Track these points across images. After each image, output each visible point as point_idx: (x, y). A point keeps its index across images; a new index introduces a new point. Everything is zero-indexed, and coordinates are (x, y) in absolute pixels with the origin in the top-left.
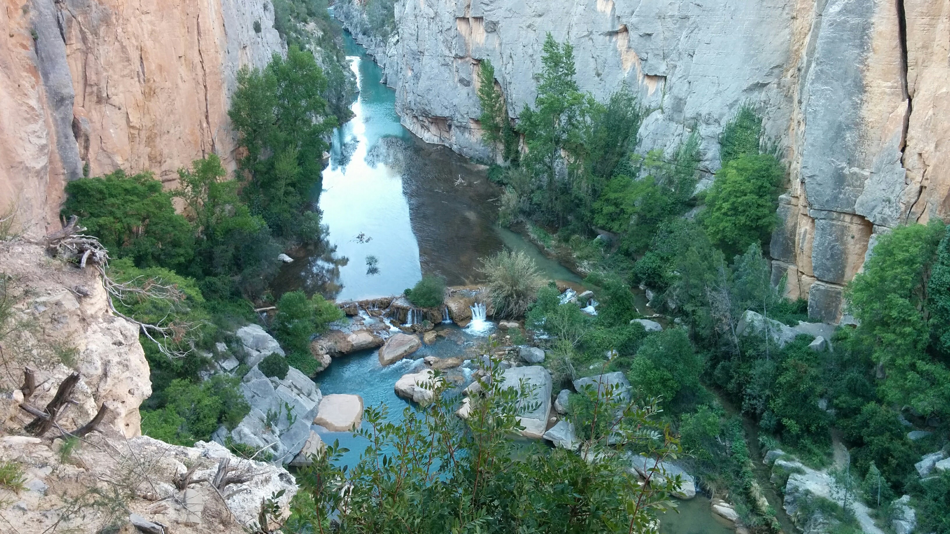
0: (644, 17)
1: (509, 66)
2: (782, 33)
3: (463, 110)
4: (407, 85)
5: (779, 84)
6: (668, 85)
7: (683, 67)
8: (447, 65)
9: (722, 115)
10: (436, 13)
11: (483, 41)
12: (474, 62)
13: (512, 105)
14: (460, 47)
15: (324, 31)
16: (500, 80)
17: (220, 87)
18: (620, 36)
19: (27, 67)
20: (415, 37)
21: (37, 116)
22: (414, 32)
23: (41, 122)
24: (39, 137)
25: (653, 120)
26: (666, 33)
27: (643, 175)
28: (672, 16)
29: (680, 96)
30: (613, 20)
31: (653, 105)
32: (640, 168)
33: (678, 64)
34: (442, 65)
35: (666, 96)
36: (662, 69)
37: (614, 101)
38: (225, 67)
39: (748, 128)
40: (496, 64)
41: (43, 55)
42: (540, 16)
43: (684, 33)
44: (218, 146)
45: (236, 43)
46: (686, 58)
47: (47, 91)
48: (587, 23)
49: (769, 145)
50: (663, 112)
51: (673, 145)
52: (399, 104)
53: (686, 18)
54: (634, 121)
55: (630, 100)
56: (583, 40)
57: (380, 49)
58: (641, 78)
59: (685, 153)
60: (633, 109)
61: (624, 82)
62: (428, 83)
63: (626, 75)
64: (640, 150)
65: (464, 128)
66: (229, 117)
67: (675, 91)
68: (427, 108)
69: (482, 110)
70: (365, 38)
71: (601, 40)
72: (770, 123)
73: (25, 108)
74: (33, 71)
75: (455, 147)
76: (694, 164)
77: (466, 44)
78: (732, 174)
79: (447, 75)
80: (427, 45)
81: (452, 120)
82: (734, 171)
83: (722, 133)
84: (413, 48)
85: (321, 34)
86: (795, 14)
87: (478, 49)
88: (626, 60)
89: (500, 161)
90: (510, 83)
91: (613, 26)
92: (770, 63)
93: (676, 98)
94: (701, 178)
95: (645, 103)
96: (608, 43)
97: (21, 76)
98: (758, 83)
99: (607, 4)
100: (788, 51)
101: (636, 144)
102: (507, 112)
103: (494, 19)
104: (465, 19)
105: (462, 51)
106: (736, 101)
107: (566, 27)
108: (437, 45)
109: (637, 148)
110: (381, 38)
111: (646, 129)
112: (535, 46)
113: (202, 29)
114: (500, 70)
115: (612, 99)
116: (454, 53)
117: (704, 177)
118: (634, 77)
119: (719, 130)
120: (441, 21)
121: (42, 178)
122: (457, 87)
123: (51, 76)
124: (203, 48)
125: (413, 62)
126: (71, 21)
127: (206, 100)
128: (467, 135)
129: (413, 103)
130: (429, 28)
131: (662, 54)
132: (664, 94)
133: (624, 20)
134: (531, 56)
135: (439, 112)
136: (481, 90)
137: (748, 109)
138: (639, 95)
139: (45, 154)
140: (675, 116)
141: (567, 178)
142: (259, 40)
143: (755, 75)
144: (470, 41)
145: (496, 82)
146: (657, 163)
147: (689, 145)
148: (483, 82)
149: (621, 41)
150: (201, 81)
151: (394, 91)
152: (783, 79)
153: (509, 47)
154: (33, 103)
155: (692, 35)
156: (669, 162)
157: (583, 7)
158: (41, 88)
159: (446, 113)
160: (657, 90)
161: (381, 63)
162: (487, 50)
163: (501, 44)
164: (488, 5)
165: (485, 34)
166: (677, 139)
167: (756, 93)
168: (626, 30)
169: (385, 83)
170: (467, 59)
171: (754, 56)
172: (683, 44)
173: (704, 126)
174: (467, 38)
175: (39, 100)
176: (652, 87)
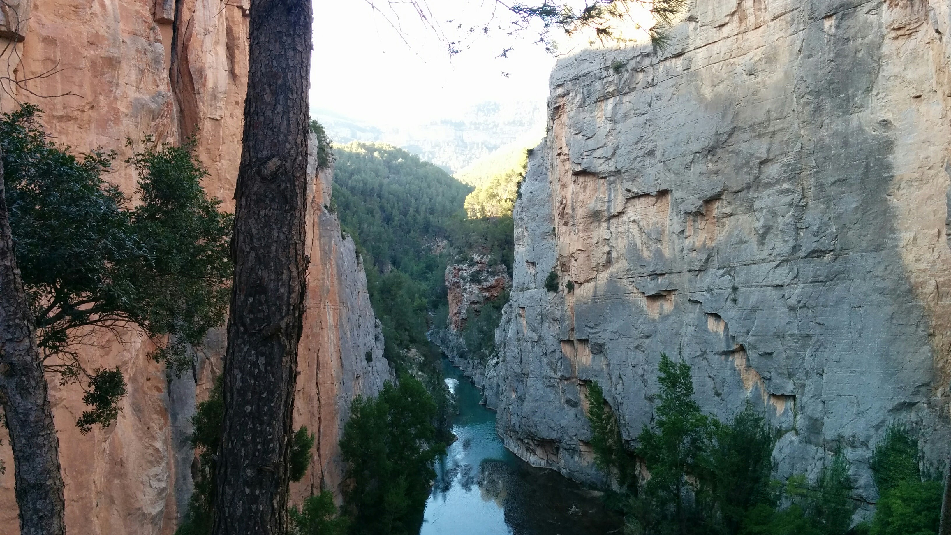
0: (762, 336)
1: (619, 387)
2: (922, 350)
3: (572, 432)
4: (511, 407)
5: (929, 403)
6: (798, 405)
7: (813, 386)
8: (552, 386)
9: (869, 437)
10: (540, 337)
11: (589, 362)
12: (581, 383)
13: (625, 426)
14: (566, 368)
15: (424, 356)
16: (610, 400)
17: (333, 418)
18: (736, 355)
19: (159, 409)
20: (518, 360)
21: (161, 458)
22: (517, 355)
23: (163, 464)
24: (159, 480)
25: (787, 442)
26: (788, 352)
27: (785, 504)
28: (792, 335)
29: (816, 416)
30: (727, 340)
31: (785, 425)
32: (780, 495)
33: (807, 383)
34: (548, 386)
35: (798, 417)
36: (789, 388)
37: (740, 421)
38: (339, 398)
39: (902, 452)
40: (604, 385)
41: (175, 397)
42: (648, 337)
43: (809, 352)
44: (327, 480)
45: (350, 374)
46: (816, 377)
47: (173, 433)
48: (700, 343)
49: (932, 470)
50: (797, 434)
51: (815, 470)
52: (501, 424)
53: (807, 336)
54: (764, 444)
55: (757, 420)
56: (697, 360)
57: (478, 371)
58: (766, 397)
59: (832, 478)
60: (762, 430)
61: (748, 402)
62: (533, 404)
63: (749, 394)
64: (776, 476)
65: (572, 451)
66: (339, 448)
67: (809, 411)
68: (533, 430)
69: (593, 432)
70: (462, 361)
71: (716, 359)
72: (928, 446)
73: (150, 451)
74: (163, 412)
75: (564, 471)
76: (845, 492)
77: (572, 366)
78: (897, 505)
79: (552, 396)
80: (532, 367)
81: (560, 442)
82: (899, 501)
83: (873, 457)
84: (517, 371)
85: (422, 359)
86: (931, 331)
87: (585, 370)
88: (747, 379)
89: (615, 486)
90: (622, 404)
91: (728, 346)
92: (915, 382)
93: (811, 418)
94: (856, 508)
95: (775, 423)
96: (724, 362)
97: (152, 419)
98: (904, 403)
99: (718, 324)
100: (932, 369)
101: (772, 468)
102: (619, 434)
103: (600, 341)
104: (569, 342)
105: (568, 372)
106: (883, 422)
107: (676, 348)
108: (541, 367)
109: (773, 473)
110: (479, 360)
111: (780, 452)
112: (646, 367)
113: (321, 362)
114: (610, 391)
115: (736, 420)
116: (559, 374)
117: (859, 506)
118: (757, 397)
119: (868, 454)
120: (545, 344)
121: (156, 524)
122: (564, 408)
123: (179, 417)
124: (321, 381)
125: (516, 384)
126: (205, 363)
127: (319, 431)
128: (577, 458)
129: (517, 425)
130: (532, 351)
131: (786, 373)
132: (796, 415)
133: (740, 340)
134: (642, 376)
135: (546, 434)
136: (591, 412)
137: (899, 430)
138: (767, 415)
139: (164, 498)
140: (813, 439)
141: (694, 506)
142: (370, 369)
143: (899, 394)
144: (576, 363)
145: (605, 402)
146: (800, 491)
147: (834, 470)
148: (592, 404)
149: (738, 361)
150: (316, 412)
151: (495, 412)
152: (933, 398)
153: (617, 367)
154: (159, 445)
155: (818, 353)
156: (814, 489)
157: (694, 328)
158: (168, 430)
159: (554, 435)
160: (786, 411)
161: (479, 384)
162: (594, 371)
163: (608, 365)
164: (593, 328)
165: (591, 356)
166: (819, 464)
167: (905, 413)
168: (742, 349)
169: (485, 404)
170: (574, 380)
171: (892, 374)
172: (808, 361)
173: (850, 449)
174: (572, 360)
175: (165, 442)
176: (780, 407)
